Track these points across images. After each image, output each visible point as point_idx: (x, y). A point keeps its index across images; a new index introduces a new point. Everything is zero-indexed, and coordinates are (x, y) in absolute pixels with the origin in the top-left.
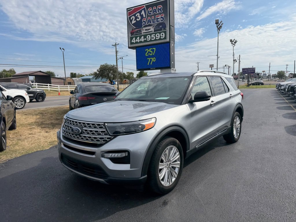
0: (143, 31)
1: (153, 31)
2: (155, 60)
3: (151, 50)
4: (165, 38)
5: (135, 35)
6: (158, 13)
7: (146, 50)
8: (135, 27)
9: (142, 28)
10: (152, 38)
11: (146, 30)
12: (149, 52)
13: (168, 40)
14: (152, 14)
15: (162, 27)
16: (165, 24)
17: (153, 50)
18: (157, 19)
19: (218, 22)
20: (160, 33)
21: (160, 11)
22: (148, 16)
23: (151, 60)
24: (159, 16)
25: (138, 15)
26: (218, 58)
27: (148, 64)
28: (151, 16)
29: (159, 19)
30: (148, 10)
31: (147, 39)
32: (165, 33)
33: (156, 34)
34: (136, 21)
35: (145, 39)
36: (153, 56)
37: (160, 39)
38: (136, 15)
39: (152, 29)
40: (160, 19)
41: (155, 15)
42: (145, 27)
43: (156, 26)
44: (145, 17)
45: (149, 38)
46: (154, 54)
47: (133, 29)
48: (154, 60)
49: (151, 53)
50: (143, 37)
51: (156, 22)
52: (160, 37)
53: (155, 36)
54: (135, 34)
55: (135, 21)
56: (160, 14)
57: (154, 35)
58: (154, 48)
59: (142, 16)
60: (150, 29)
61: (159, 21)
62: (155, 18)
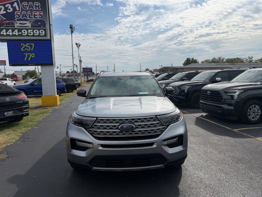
0: (17, 24)
1: (30, 27)
2: (34, 56)
3: (28, 45)
4: (45, 35)
5: (5, 27)
6: (35, 9)
7: (21, 45)
8: (5, 19)
9: (15, 21)
10: (29, 33)
11: (20, 24)
12: (25, 47)
13: (49, 38)
14: (28, 9)
15: (41, 24)
16: (44, 22)
17: (31, 46)
18: (35, 15)
19: (72, 27)
20: (39, 30)
21: (37, 8)
22: (22, 10)
23: (29, 56)
24: (37, 13)
25: (8, 6)
26: (73, 58)
27: (25, 60)
28: (27, 11)
29: (36, 15)
30: (22, 4)
31: (22, 33)
32: (45, 30)
33: (33, 30)
34: (7, 12)
35: (20, 33)
36: (31, 52)
37: (39, 35)
38: (7, 6)
39: (28, 24)
40: (38, 16)
41: (31, 11)
42: (18, 20)
43: (33, 22)
44: (19, 10)
45: (25, 32)
46: (32, 50)
47: (2, 20)
48: (32, 55)
49: (28, 48)
50: (16, 31)
51: (33, 18)
52: (40, 33)
53: (33, 32)
54: (5, 25)
55: (5, 12)
56: (38, 11)
57: (32, 30)
58: (32, 44)
59: (14, 9)
60: (26, 24)
61: (37, 18)
62: (32, 13)
